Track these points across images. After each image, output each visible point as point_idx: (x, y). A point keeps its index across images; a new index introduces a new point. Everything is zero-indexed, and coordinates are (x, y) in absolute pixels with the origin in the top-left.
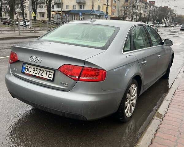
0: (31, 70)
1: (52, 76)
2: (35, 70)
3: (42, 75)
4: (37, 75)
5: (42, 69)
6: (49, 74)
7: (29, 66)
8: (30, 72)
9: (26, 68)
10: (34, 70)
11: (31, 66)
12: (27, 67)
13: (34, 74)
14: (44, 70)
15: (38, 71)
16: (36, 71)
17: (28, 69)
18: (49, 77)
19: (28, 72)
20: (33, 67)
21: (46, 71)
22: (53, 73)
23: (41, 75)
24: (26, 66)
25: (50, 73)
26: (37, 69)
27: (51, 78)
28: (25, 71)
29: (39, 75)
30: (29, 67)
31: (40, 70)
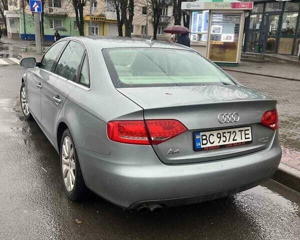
0: (212, 139)
1: (250, 136)
2: (222, 136)
3: (236, 140)
4: (227, 143)
5: (232, 130)
6: (245, 134)
7: (208, 134)
8: (214, 142)
9: (203, 140)
10: (220, 138)
11: (212, 132)
12: (204, 137)
13: (222, 143)
14: (237, 130)
15: (227, 135)
16: (224, 136)
17: (208, 139)
18: (246, 138)
19: (209, 145)
20: (215, 133)
21: (239, 131)
22: (250, 130)
23: (234, 140)
24: (202, 136)
25: (247, 132)
26: (225, 133)
27: (249, 138)
28: (203, 144)
29: (231, 142)
30: (208, 136)
31: (230, 132)
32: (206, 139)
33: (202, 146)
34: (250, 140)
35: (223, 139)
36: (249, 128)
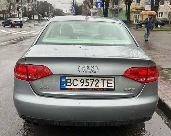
0: (75, 83)
1: (113, 85)
2: (85, 82)
3: (98, 86)
4: (89, 87)
5: (95, 79)
6: (108, 83)
7: (72, 79)
8: (77, 85)
9: (67, 82)
10: (83, 83)
11: (76, 78)
12: (69, 81)
13: (84, 87)
14: (100, 79)
15: (90, 82)
16: (86, 82)
17: (72, 82)
18: (108, 86)
19: (72, 87)
20: (79, 79)
21: (102, 80)
22: (113, 81)
23: (96, 86)
24: (67, 80)
25: (109, 82)
26: (88, 80)
27: (112, 86)
28: (67, 86)
29: (93, 87)
30: (72, 80)
31: (93, 80)
32: (70, 82)
33: (66, 87)
34: (113, 88)
35: (85, 84)
36: (113, 79)
